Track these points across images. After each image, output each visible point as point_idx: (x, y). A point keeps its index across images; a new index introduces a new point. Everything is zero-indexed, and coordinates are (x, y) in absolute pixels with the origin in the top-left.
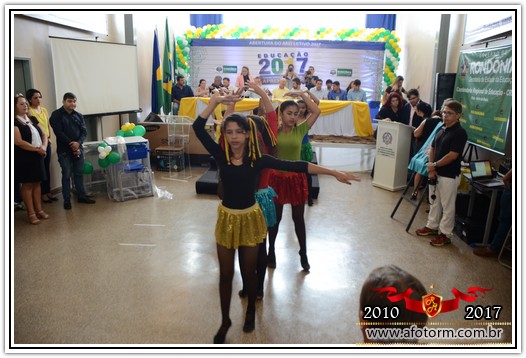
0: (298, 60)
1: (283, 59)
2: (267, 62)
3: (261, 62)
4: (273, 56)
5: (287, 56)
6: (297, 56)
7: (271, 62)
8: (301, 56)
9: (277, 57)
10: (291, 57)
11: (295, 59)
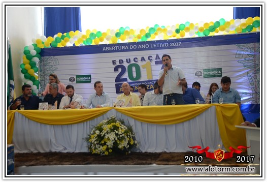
0: (157, 63)
1: (140, 63)
2: (123, 68)
3: (116, 69)
4: (128, 61)
5: (144, 60)
6: (156, 59)
7: (127, 68)
8: (159, 59)
9: (134, 62)
10: (149, 61)
11: (153, 63)
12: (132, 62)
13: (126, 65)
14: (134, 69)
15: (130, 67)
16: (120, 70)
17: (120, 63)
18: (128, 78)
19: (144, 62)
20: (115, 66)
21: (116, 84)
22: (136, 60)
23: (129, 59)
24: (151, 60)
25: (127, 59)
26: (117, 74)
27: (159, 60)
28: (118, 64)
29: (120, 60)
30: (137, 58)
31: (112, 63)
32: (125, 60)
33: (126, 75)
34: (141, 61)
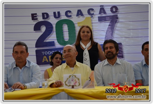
0: (101, 19)
2: (49, 26)
3: (37, 28)
4: (57, 15)
5: (82, 15)
6: (100, 13)
7: (54, 26)
8: (105, 13)
9: (65, 18)
10: (89, 16)
11: (96, 19)
12: (63, 17)
13: (53, 21)
14: (65, 28)
15: (60, 25)
16: (43, 29)
17: (44, 18)
18: (56, 42)
19: (81, 17)
20: (35, 22)
21: (37, 51)
22: (69, 14)
23: (59, 13)
24: (92, 15)
25: (55, 13)
26: (38, 34)
27: (104, 15)
28: (40, 19)
29: (43, 14)
30: (70, 12)
31: (31, 18)
32: (51, 14)
33: (53, 37)
34: (78, 15)
